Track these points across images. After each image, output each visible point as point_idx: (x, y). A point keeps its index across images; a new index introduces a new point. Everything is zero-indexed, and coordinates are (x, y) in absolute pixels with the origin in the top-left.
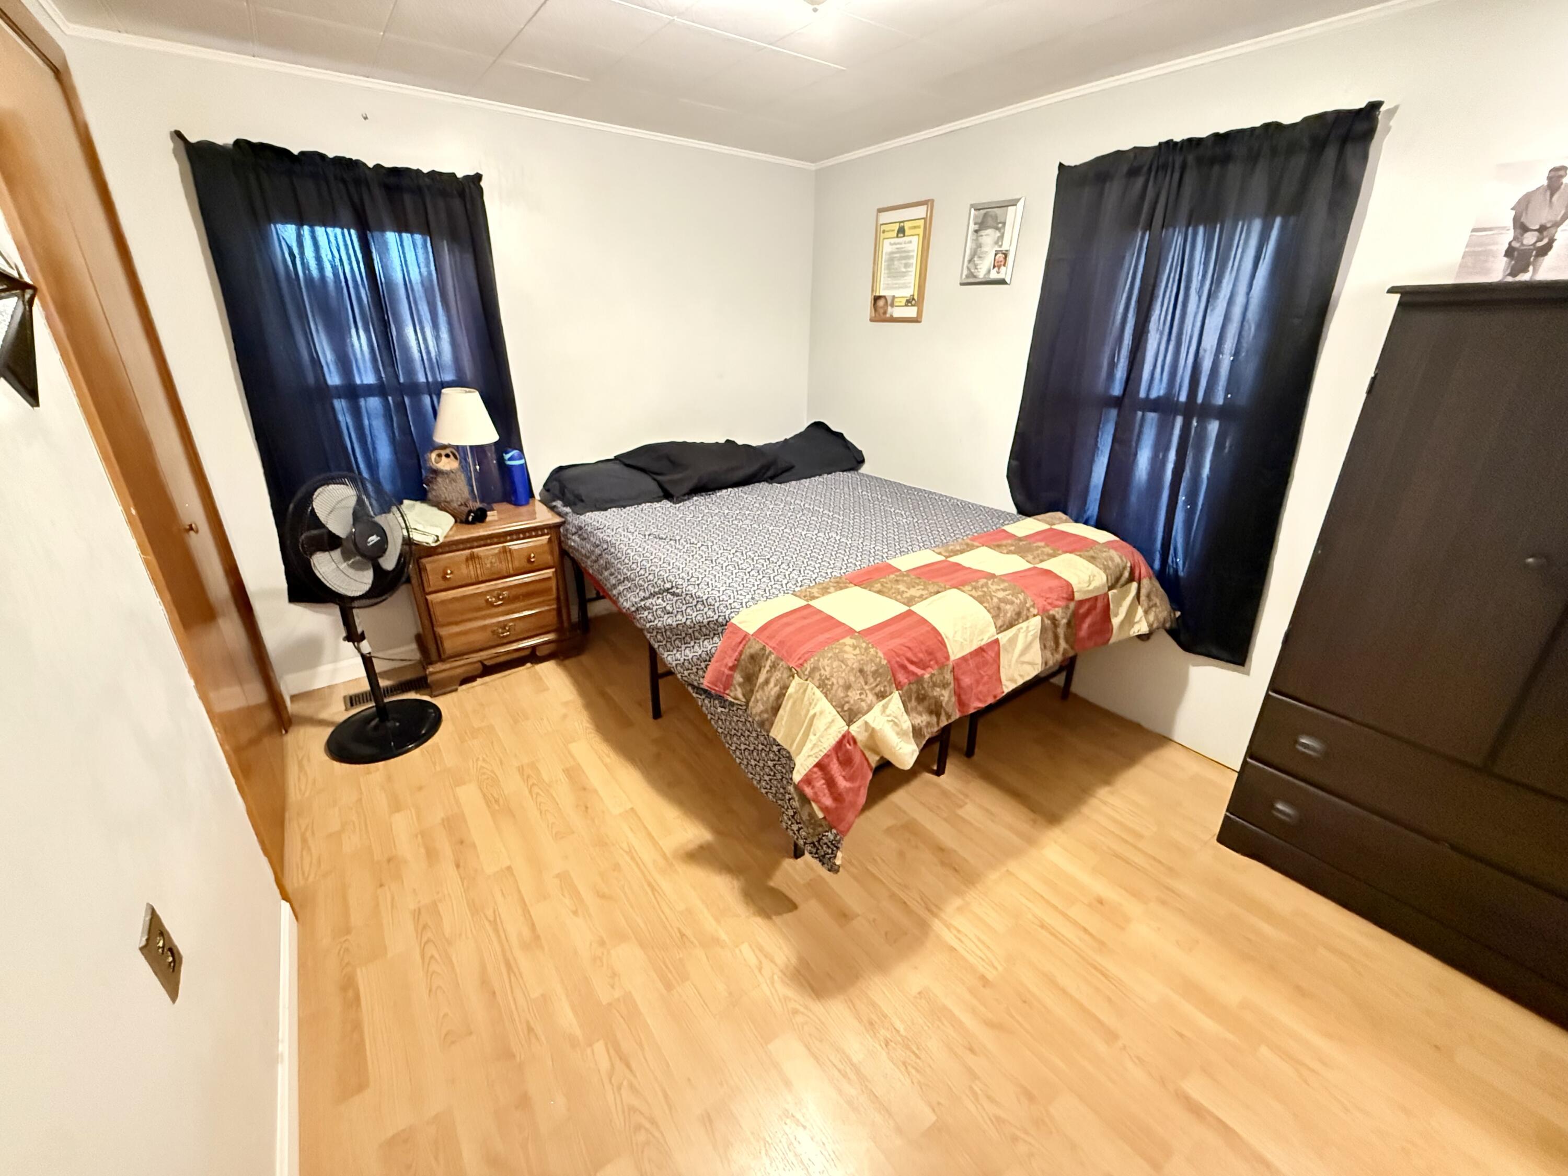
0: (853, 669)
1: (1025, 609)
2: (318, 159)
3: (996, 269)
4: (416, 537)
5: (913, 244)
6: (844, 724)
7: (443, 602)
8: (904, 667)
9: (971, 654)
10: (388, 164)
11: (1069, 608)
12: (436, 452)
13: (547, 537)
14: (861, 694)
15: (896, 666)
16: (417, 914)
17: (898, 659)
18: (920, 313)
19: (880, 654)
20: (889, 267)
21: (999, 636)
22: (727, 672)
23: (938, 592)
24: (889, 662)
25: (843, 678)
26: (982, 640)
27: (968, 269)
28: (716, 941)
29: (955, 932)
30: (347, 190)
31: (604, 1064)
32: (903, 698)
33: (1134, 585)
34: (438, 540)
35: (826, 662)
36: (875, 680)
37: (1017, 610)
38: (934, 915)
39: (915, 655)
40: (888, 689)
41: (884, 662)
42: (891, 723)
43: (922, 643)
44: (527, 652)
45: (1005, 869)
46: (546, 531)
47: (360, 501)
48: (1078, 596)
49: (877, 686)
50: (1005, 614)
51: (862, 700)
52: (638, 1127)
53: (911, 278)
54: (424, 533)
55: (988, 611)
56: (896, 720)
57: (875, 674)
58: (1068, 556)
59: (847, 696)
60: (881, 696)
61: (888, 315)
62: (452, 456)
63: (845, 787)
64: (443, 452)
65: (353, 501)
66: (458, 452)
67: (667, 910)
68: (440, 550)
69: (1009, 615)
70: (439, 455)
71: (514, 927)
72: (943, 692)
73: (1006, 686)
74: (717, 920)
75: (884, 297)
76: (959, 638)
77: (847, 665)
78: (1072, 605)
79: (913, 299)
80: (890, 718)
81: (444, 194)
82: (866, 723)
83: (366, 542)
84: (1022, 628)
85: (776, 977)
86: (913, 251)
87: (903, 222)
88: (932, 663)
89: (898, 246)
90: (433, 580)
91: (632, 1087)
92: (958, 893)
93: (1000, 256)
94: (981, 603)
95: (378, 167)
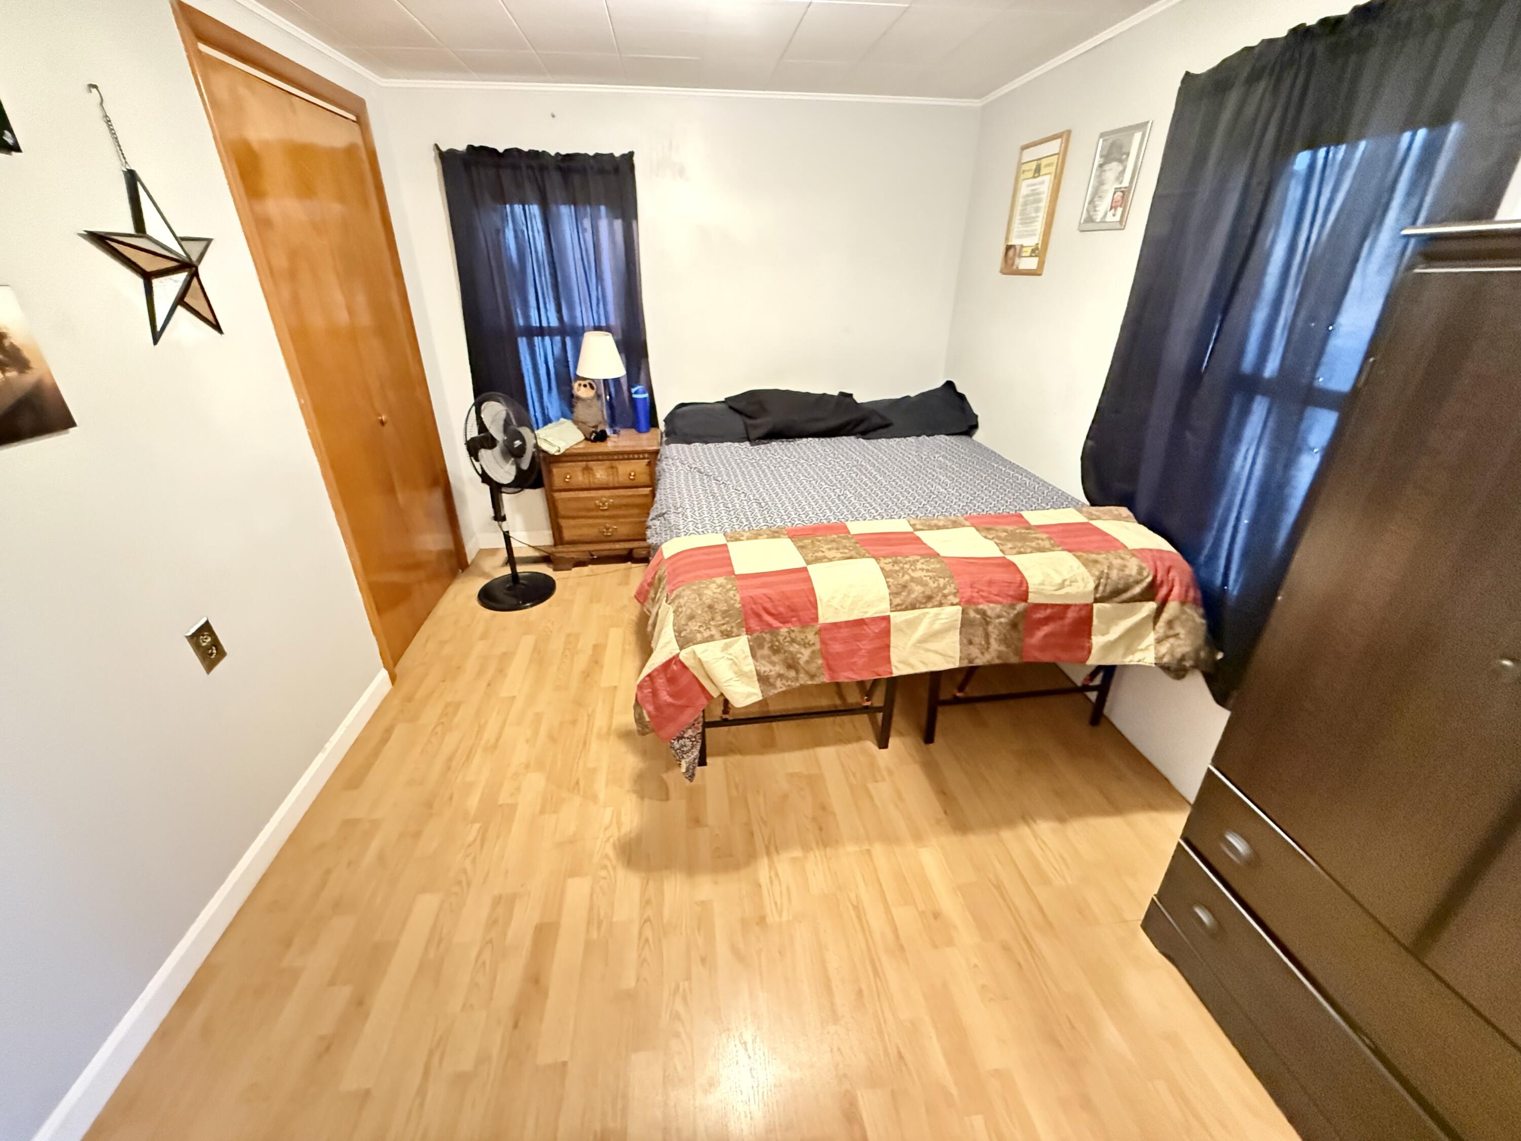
0: (704, 603)
1: (940, 594)
2: (516, 153)
3: (1113, 211)
4: (544, 446)
5: (1045, 184)
6: (677, 647)
7: (564, 500)
8: (758, 616)
9: (847, 622)
10: (563, 152)
11: (1014, 609)
12: (579, 382)
13: (646, 461)
14: (700, 627)
15: (750, 612)
16: (447, 705)
17: (754, 606)
18: (1041, 264)
19: (738, 598)
20: (1023, 213)
21: (892, 615)
22: (646, 587)
23: (851, 558)
24: (743, 606)
25: (692, 609)
26: (866, 612)
27: (1088, 211)
28: (594, 798)
29: (773, 874)
30: (534, 174)
31: (471, 838)
32: (751, 643)
33: (1150, 607)
34: (559, 451)
35: (688, 592)
36: (724, 618)
37: (928, 593)
38: (768, 854)
39: (775, 607)
40: (735, 630)
41: (738, 606)
42: (730, 662)
43: (788, 598)
44: (625, 552)
45: (868, 848)
46: (646, 456)
47: (508, 414)
48: (1033, 599)
49: (723, 624)
50: (909, 593)
51: (700, 632)
52: (460, 883)
53: (1039, 226)
54: (551, 444)
55: (889, 587)
56: (736, 660)
57: (725, 613)
58: (1065, 553)
59: (687, 625)
60: (727, 635)
61: (1015, 267)
62: (588, 386)
63: (665, 701)
64: (583, 383)
65: (503, 415)
66: (591, 384)
67: (581, 763)
68: (565, 459)
69: (913, 596)
70: (580, 385)
71: (489, 734)
72: (803, 650)
73: (896, 667)
74: (607, 785)
75: (1014, 246)
76: (835, 603)
77: (701, 599)
78: (1021, 606)
79: (1037, 249)
80: (730, 657)
81: (602, 171)
82: (694, 652)
83: (513, 445)
84: (927, 613)
85: (611, 840)
86: (1043, 193)
87: (1040, 159)
88: (794, 619)
89: (1033, 188)
90: (558, 482)
91: (474, 859)
92: (806, 848)
93: (1119, 194)
94: (886, 577)
95: (558, 154)
